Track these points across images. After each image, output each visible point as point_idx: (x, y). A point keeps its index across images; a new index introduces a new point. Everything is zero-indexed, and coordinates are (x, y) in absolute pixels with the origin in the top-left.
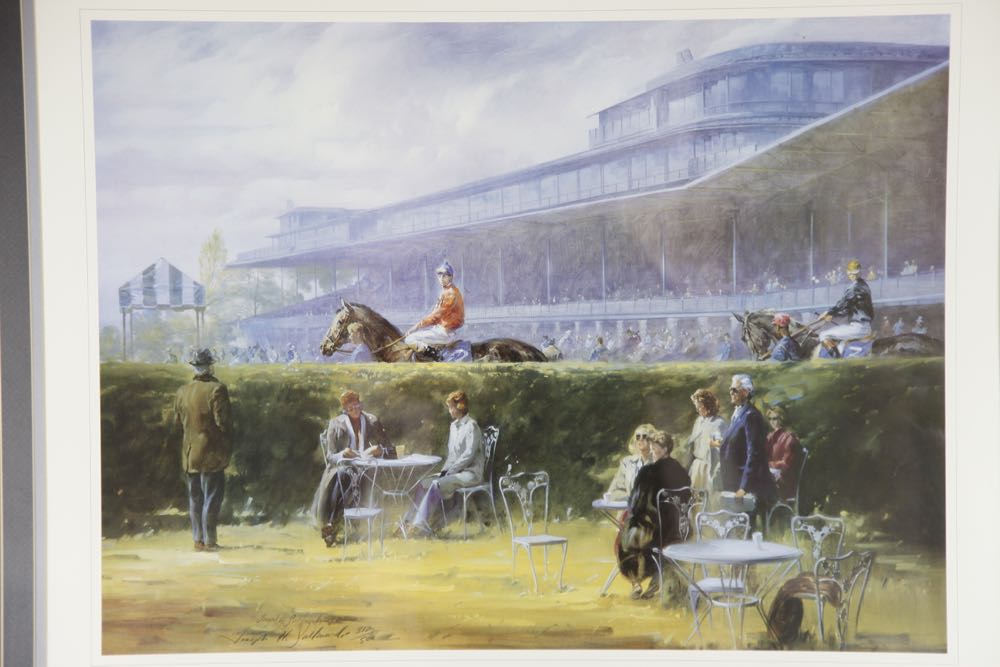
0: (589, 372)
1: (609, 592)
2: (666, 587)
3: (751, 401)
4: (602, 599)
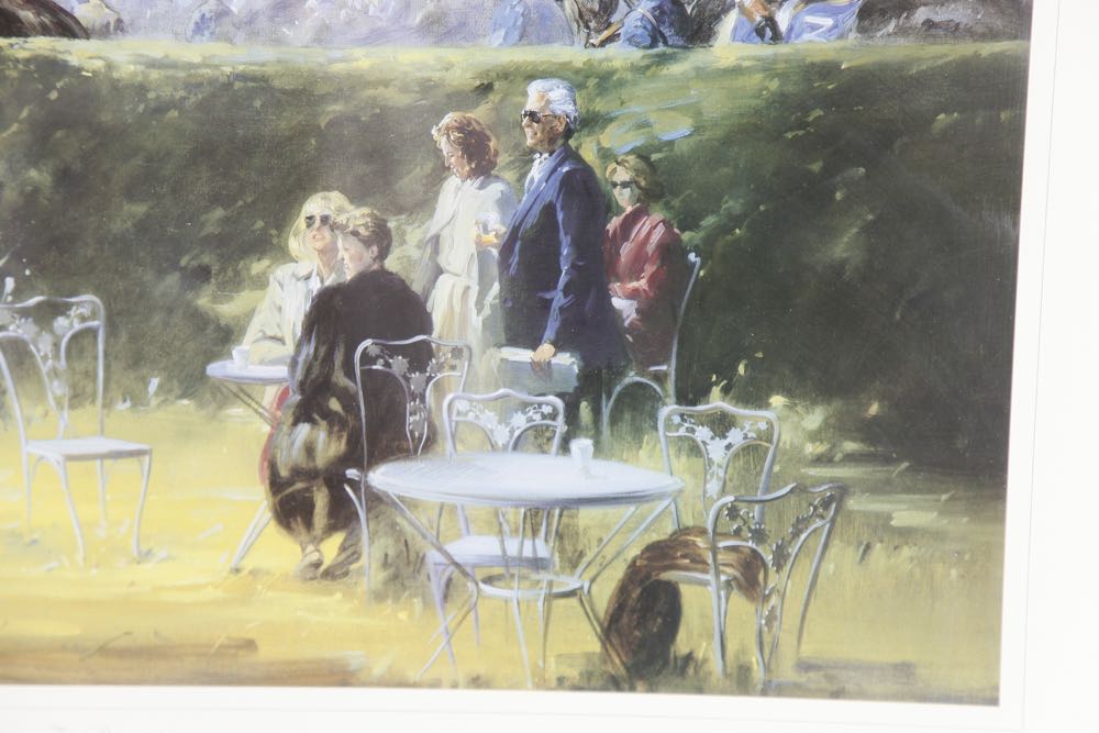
0: (191, 66)
1: (248, 564)
2: (378, 554)
3: (572, 143)
4: (233, 578)
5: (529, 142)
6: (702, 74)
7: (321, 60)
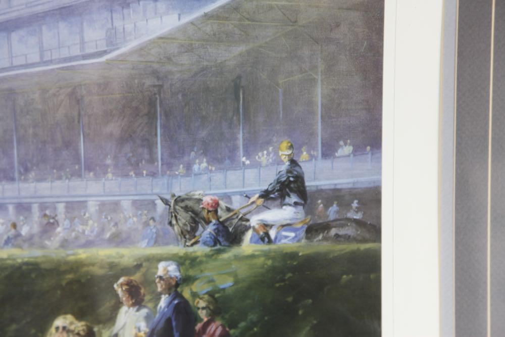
5: (159, 289)
6: (238, 258)
7: (63, 255)
